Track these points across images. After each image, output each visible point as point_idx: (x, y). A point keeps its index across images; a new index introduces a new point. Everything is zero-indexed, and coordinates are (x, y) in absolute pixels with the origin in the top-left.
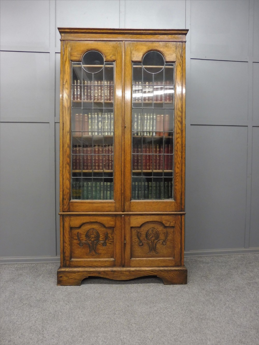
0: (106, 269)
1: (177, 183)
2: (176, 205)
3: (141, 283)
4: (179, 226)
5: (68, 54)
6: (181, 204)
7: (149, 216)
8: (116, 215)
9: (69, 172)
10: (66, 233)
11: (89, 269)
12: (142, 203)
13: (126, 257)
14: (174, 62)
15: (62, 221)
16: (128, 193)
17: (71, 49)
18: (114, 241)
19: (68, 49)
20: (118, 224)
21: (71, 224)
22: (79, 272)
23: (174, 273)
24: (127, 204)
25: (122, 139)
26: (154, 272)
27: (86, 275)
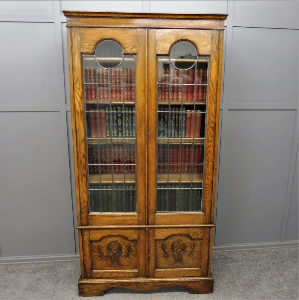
0: (130, 280)
1: (206, 196)
2: (205, 218)
3: (165, 292)
4: (207, 238)
5: (77, 45)
6: (210, 216)
7: (175, 229)
8: (139, 229)
9: (86, 185)
10: (86, 246)
11: (111, 281)
12: (167, 216)
13: (150, 268)
14: (209, 56)
15: (81, 235)
16: (153, 206)
17: (81, 39)
18: (138, 254)
19: (76, 38)
20: (142, 237)
21: (91, 237)
22: (101, 284)
23: (200, 284)
24: (151, 217)
25: (145, 148)
26: (179, 283)
27: (109, 287)
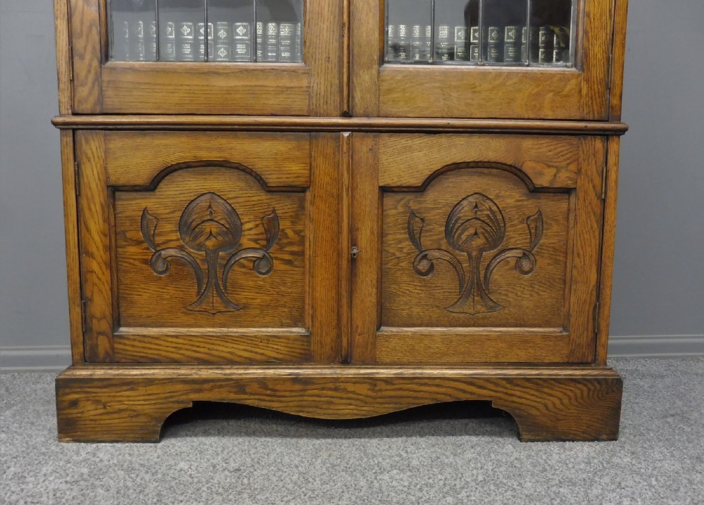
0: (271, 372)
2: (584, 92)
3: (421, 436)
4: (594, 187)
6: (609, 88)
8: (313, 133)
10: (90, 209)
11: (194, 371)
13: (358, 321)
15: (71, 157)
18: (307, 252)
20: (323, 170)
21: (110, 171)
22: (150, 382)
23: (565, 394)
24: (364, 78)
26: (480, 387)
27: (184, 397)
